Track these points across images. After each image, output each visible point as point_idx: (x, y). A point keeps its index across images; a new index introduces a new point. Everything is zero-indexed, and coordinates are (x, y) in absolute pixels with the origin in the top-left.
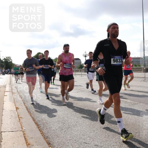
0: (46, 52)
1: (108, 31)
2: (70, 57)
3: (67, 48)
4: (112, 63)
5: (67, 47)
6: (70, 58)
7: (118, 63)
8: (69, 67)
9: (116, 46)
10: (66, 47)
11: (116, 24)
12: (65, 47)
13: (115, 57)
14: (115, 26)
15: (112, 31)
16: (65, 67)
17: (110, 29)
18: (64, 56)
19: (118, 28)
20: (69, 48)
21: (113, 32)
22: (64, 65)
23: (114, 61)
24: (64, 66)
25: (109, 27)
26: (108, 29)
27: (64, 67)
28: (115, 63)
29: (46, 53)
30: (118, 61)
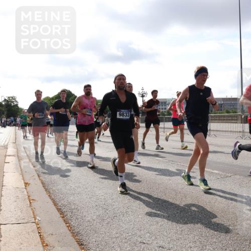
1: (115, 82)
2: (91, 100)
4: (118, 117)
5: (88, 88)
6: (92, 102)
7: (124, 117)
8: (90, 114)
9: (123, 98)
12: (86, 89)
13: (122, 110)
17: (116, 81)
23: (120, 115)
28: (121, 117)
30: (125, 115)
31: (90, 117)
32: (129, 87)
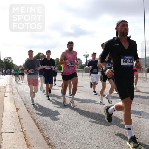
1: (117, 28)
3: (71, 46)
4: (122, 64)
6: (74, 56)
7: (129, 64)
8: (73, 66)
9: (126, 46)
10: (70, 44)
11: (125, 22)
14: (125, 23)
15: (121, 29)
17: (119, 27)
18: (68, 53)
19: (127, 26)
20: (73, 46)
21: (123, 30)
23: (125, 62)
24: (68, 65)
25: (118, 25)
26: (117, 27)
27: (68, 66)
28: (126, 64)
30: (129, 61)
31: (73, 68)
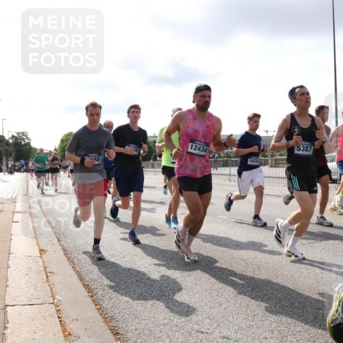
0: (132, 110)
2: (208, 123)
3: (204, 96)
5: (205, 92)
6: (208, 127)
8: (203, 153)
10: (203, 94)
12: (200, 94)
16: (192, 151)
18: (190, 117)
20: (210, 97)
22: (190, 144)
24: (189, 150)
27: (189, 153)
29: (133, 112)
32: (303, 94)
